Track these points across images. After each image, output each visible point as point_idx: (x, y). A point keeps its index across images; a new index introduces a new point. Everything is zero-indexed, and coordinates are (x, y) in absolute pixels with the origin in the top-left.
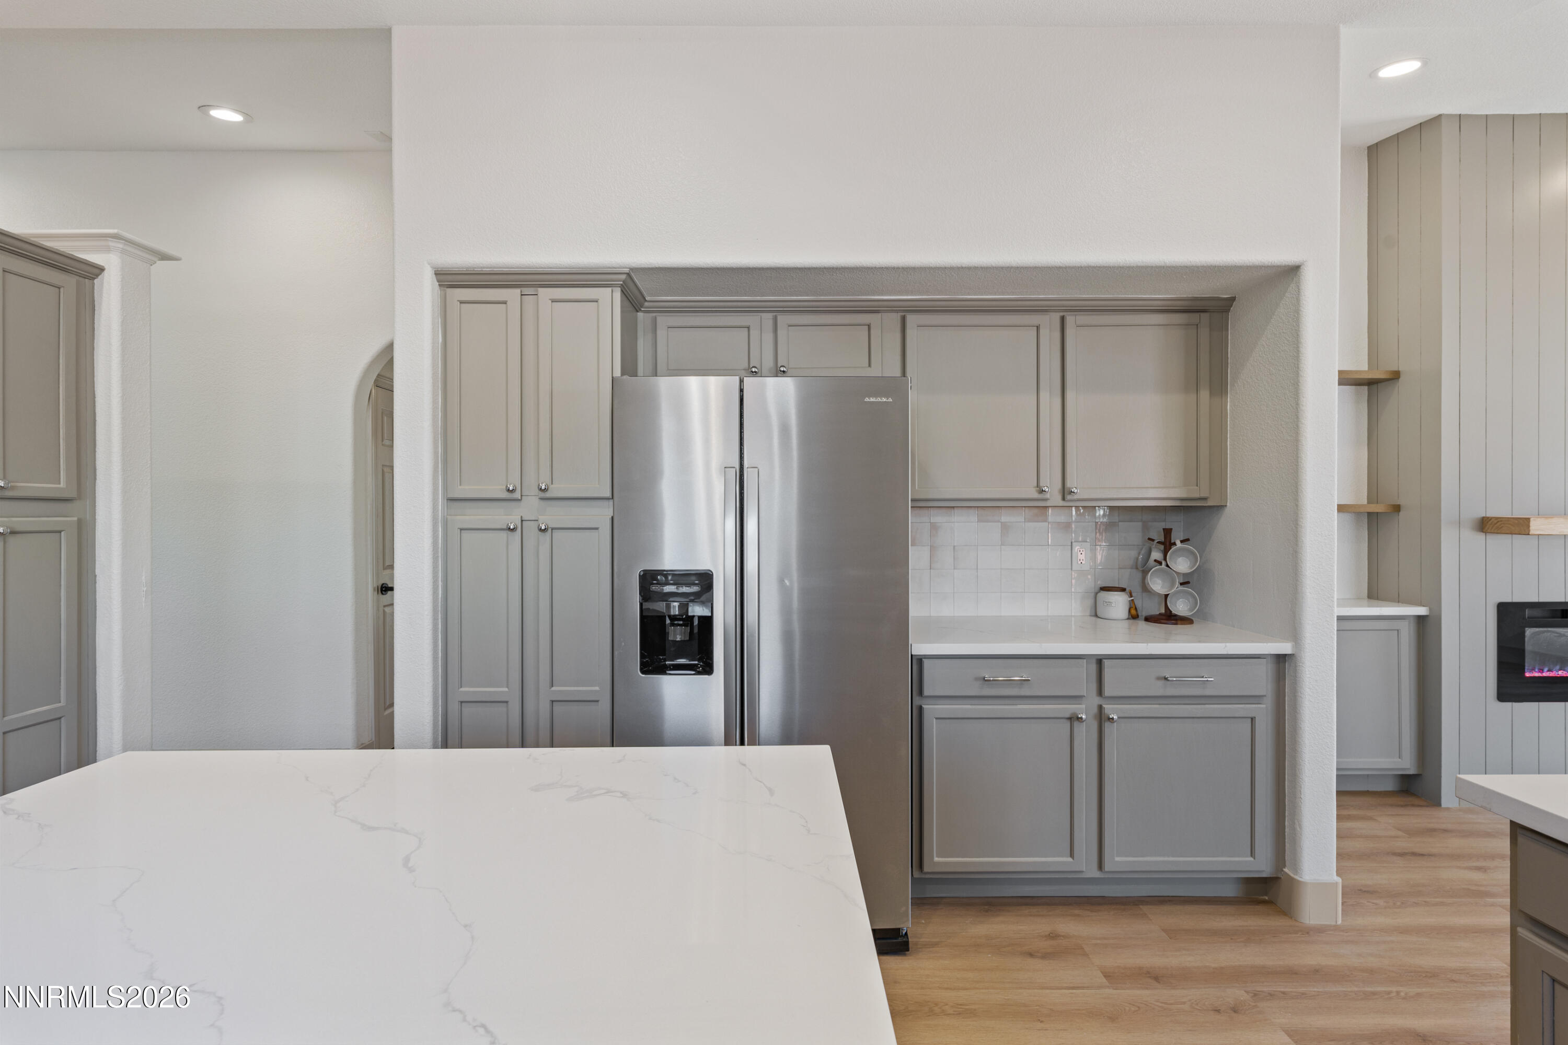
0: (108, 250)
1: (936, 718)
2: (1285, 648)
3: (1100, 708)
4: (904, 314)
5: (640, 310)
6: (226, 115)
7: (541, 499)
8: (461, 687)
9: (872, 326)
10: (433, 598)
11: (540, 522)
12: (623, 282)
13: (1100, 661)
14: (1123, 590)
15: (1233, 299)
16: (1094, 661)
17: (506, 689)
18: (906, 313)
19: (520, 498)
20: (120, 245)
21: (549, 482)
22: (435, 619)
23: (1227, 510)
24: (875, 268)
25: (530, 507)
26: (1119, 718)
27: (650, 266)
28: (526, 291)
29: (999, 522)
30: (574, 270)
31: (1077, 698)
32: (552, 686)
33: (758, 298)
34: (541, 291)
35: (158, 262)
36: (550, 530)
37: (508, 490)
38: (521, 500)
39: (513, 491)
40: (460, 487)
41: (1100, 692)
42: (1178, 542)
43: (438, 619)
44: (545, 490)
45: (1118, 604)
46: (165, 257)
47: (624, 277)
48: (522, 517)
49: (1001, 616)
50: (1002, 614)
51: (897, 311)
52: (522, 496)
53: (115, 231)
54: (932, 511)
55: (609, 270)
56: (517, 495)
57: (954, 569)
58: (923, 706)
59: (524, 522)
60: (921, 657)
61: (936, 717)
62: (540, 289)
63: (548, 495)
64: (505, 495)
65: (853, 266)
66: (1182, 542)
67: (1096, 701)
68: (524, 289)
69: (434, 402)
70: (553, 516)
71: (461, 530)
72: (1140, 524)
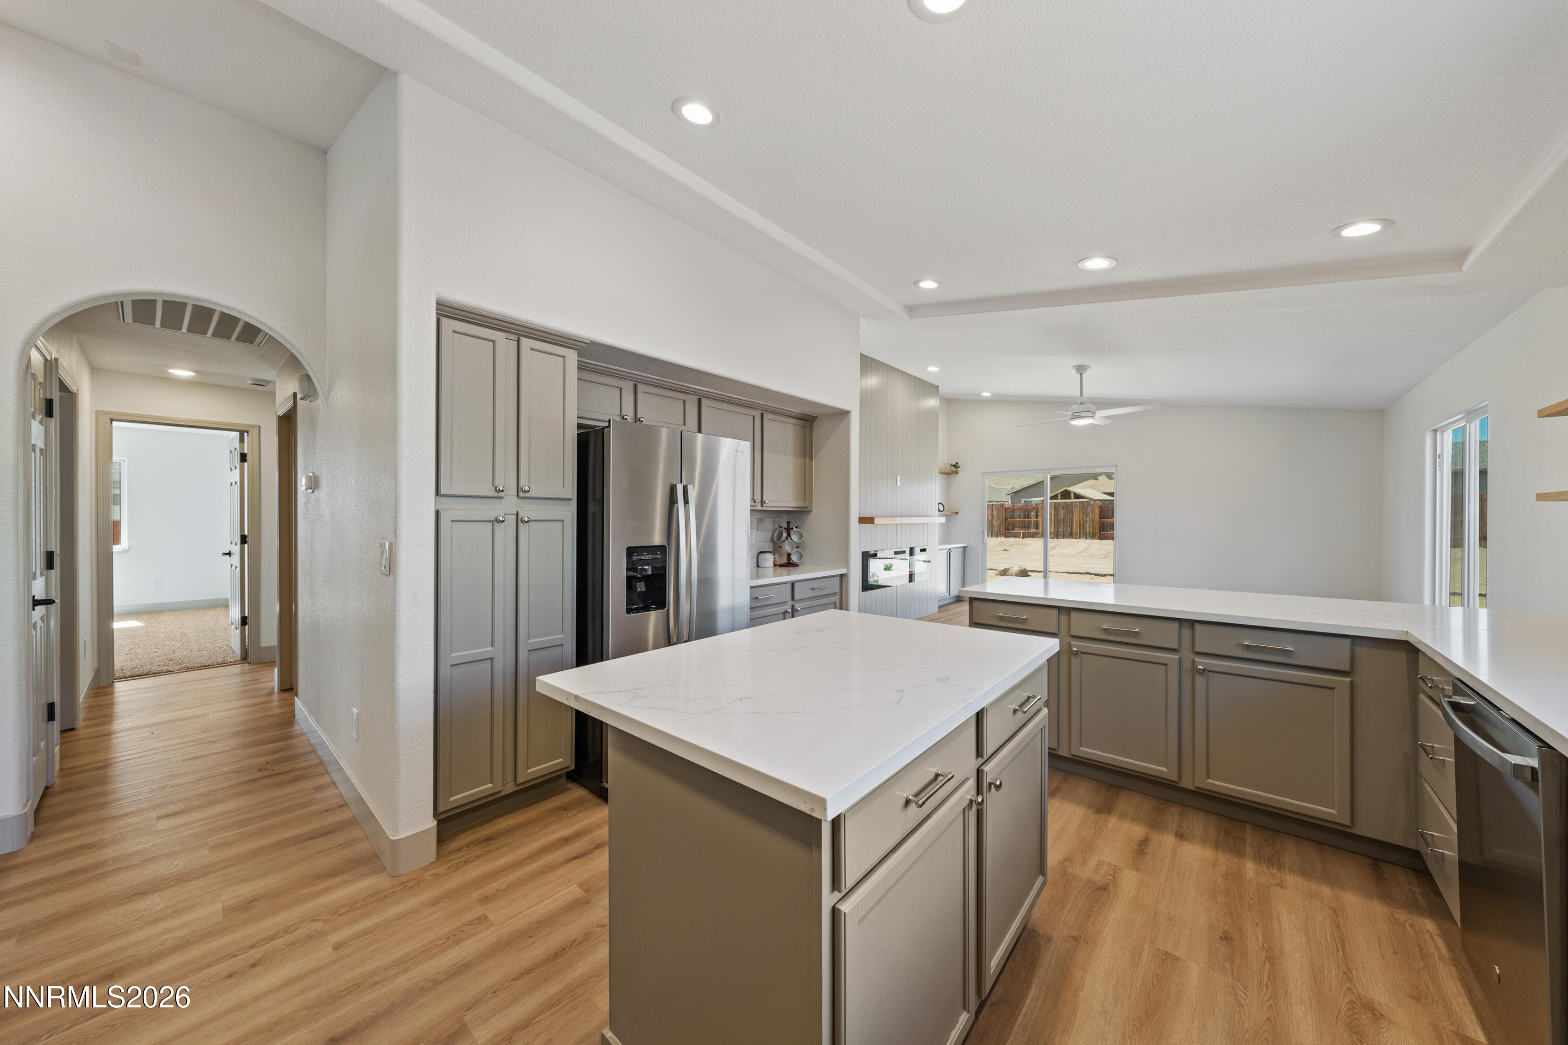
2: (843, 571)
3: (793, 606)
9: (686, 402)
13: (793, 584)
14: (771, 552)
15: (816, 417)
16: (790, 584)
18: (701, 397)
23: (812, 513)
26: (801, 609)
31: (785, 603)
33: (629, 371)
41: (793, 599)
42: (794, 528)
45: (769, 560)
62: (523, 338)
64: (494, 494)
66: (796, 527)
67: (791, 603)
72: (772, 519)
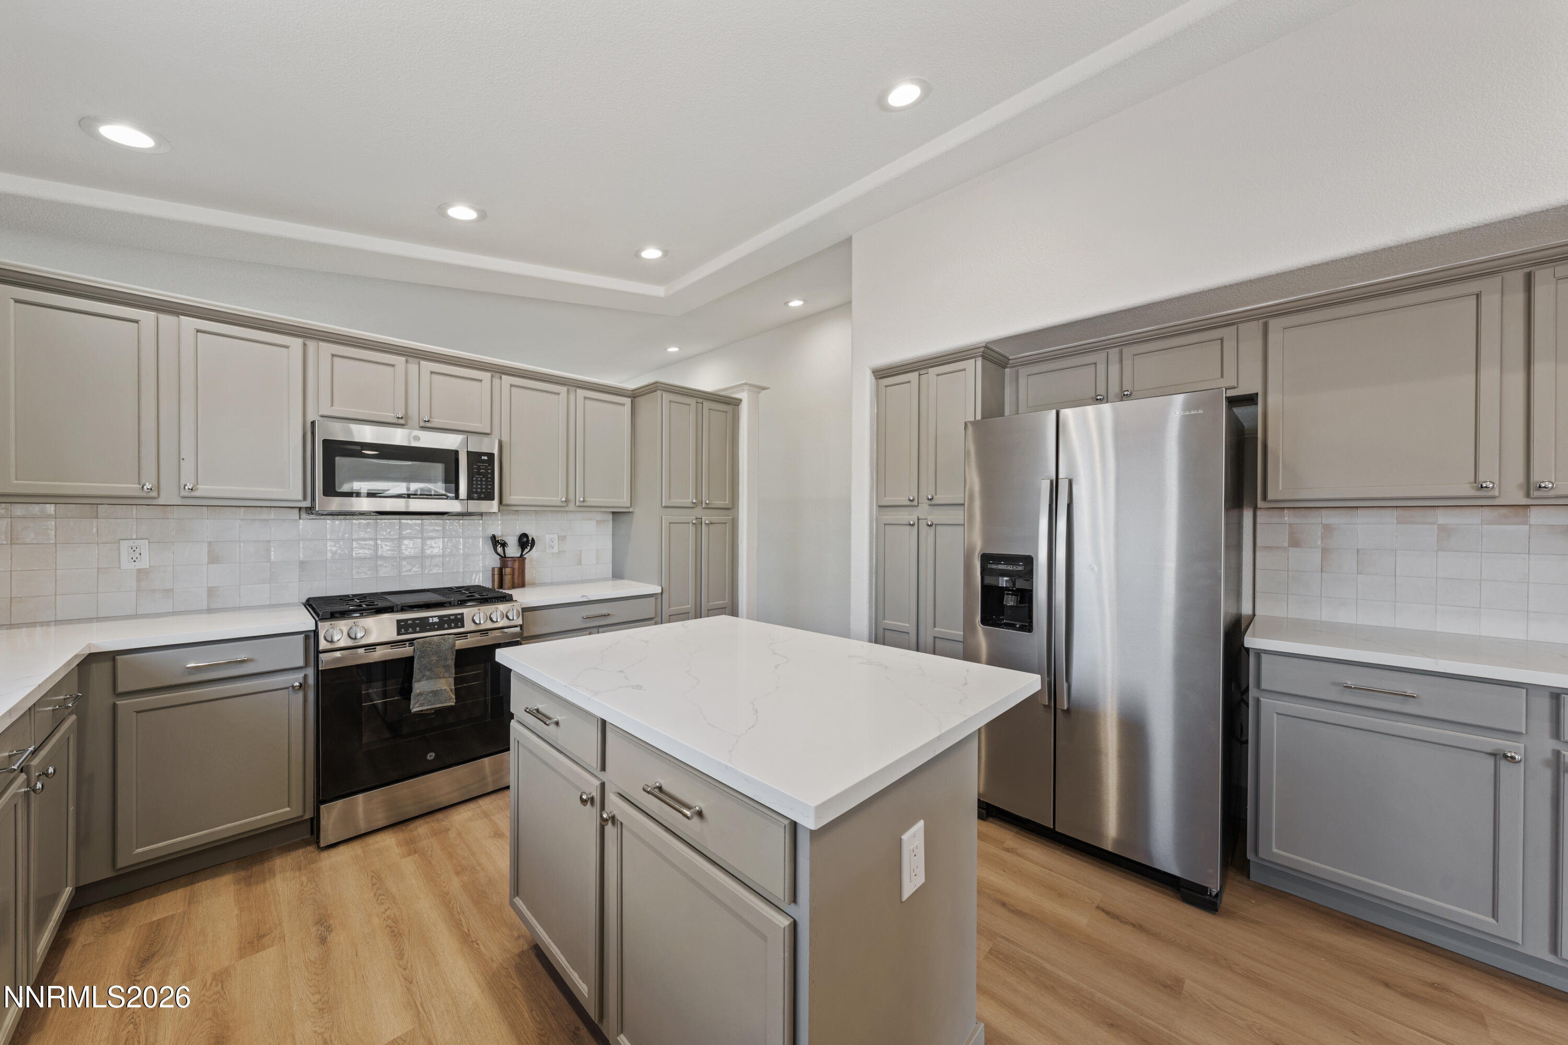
0: (743, 391)
1: (1277, 714)
3: (1557, 753)
4: (1265, 320)
5: (1007, 367)
6: (796, 303)
7: (930, 505)
8: (884, 620)
9: (1224, 340)
10: (870, 565)
11: (928, 520)
12: (983, 352)
13: (1558, 695)
16: (1551, 694)
17: (908, 625)
18: (1268, 319)
19: (917, 505)
20: (746, 388)
21: (934, 494)
22: (871, 577)
24: (1203, 291)
25: (923, 511)
27: (999, 338)
28: (922, 372)
29: (1434, 523)
30: (952, 352)
32: (935, 627)
34: (930, 370)
35: (763, 391)
36: (934, 526)
37: (910, 500)
38: (918, 506)
39: (912, 501)
40: (885, 499)
41: (1557, 734)
43: (872, 578)
44: (931, 500)
46: (764, 388)
47: (982, 349)
48: (918, 517)
49: (1436, 632)
50: (1438, 630)
51: (1258, 319)
52: (918, 503)
53: (744, 382)
54: (1324, 512)
55: (972, 347)
56: (915, 503)
57: (1358, 574)
58: (1260, 698)
59: (920, 520)
60: (1259, 651)
61: (1278, 711)
62: (930, 369)
63: (933, 502)
64: (908, 503)
65: (1177, 296)
67: (1549, 743)
68: (920, 371)
69: (871, 449)
70: (937, 516)
71: (885, 524)
